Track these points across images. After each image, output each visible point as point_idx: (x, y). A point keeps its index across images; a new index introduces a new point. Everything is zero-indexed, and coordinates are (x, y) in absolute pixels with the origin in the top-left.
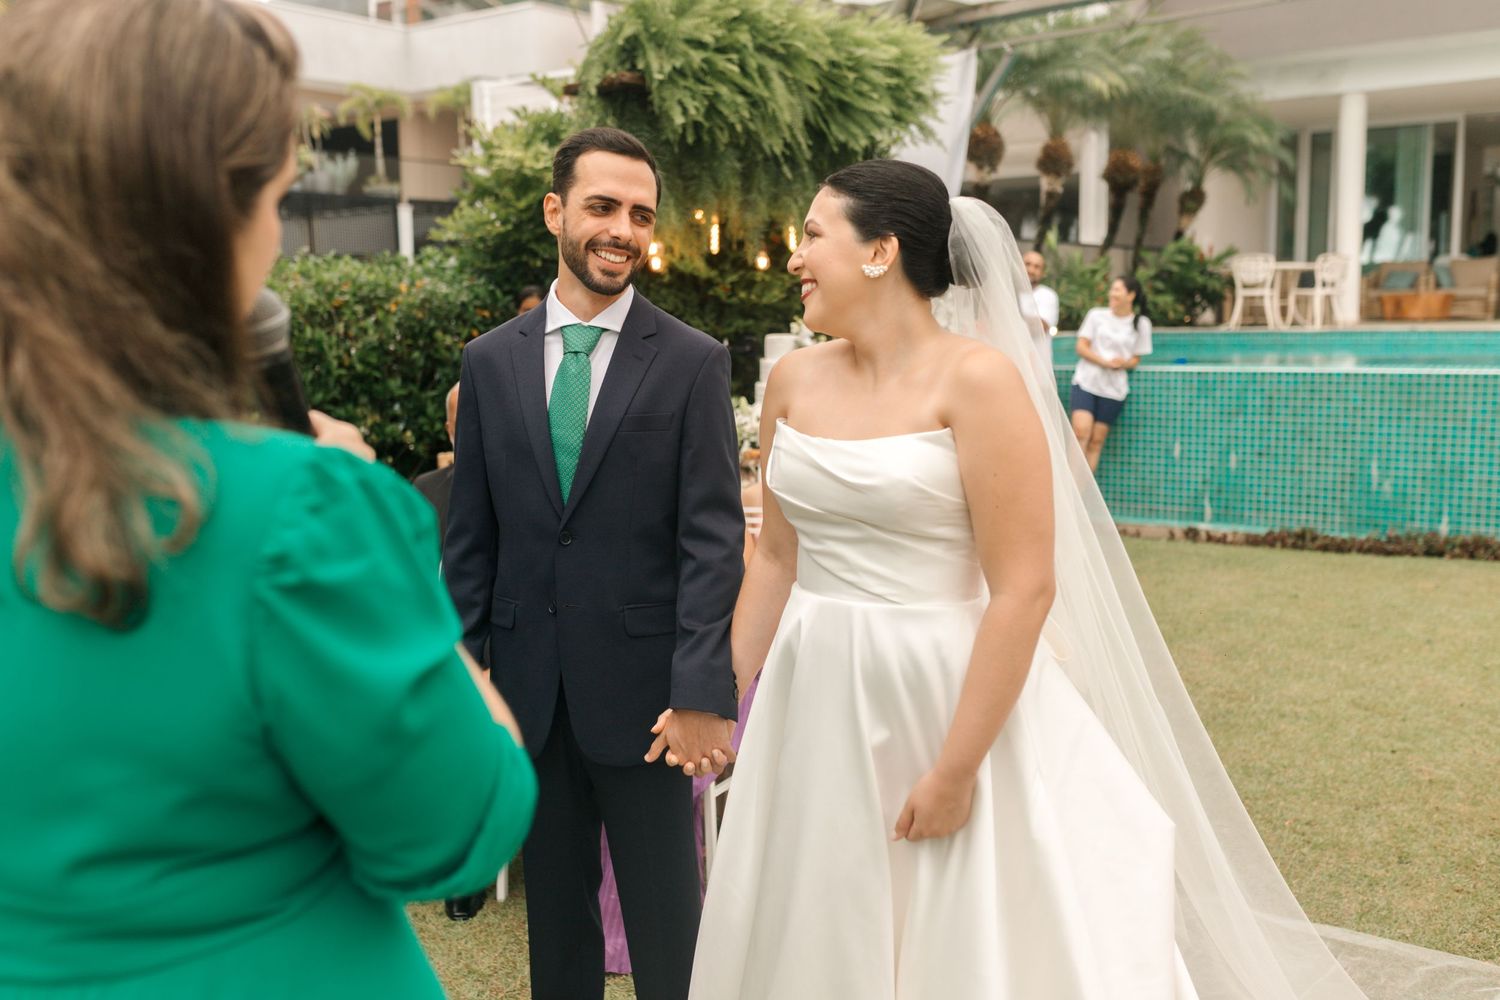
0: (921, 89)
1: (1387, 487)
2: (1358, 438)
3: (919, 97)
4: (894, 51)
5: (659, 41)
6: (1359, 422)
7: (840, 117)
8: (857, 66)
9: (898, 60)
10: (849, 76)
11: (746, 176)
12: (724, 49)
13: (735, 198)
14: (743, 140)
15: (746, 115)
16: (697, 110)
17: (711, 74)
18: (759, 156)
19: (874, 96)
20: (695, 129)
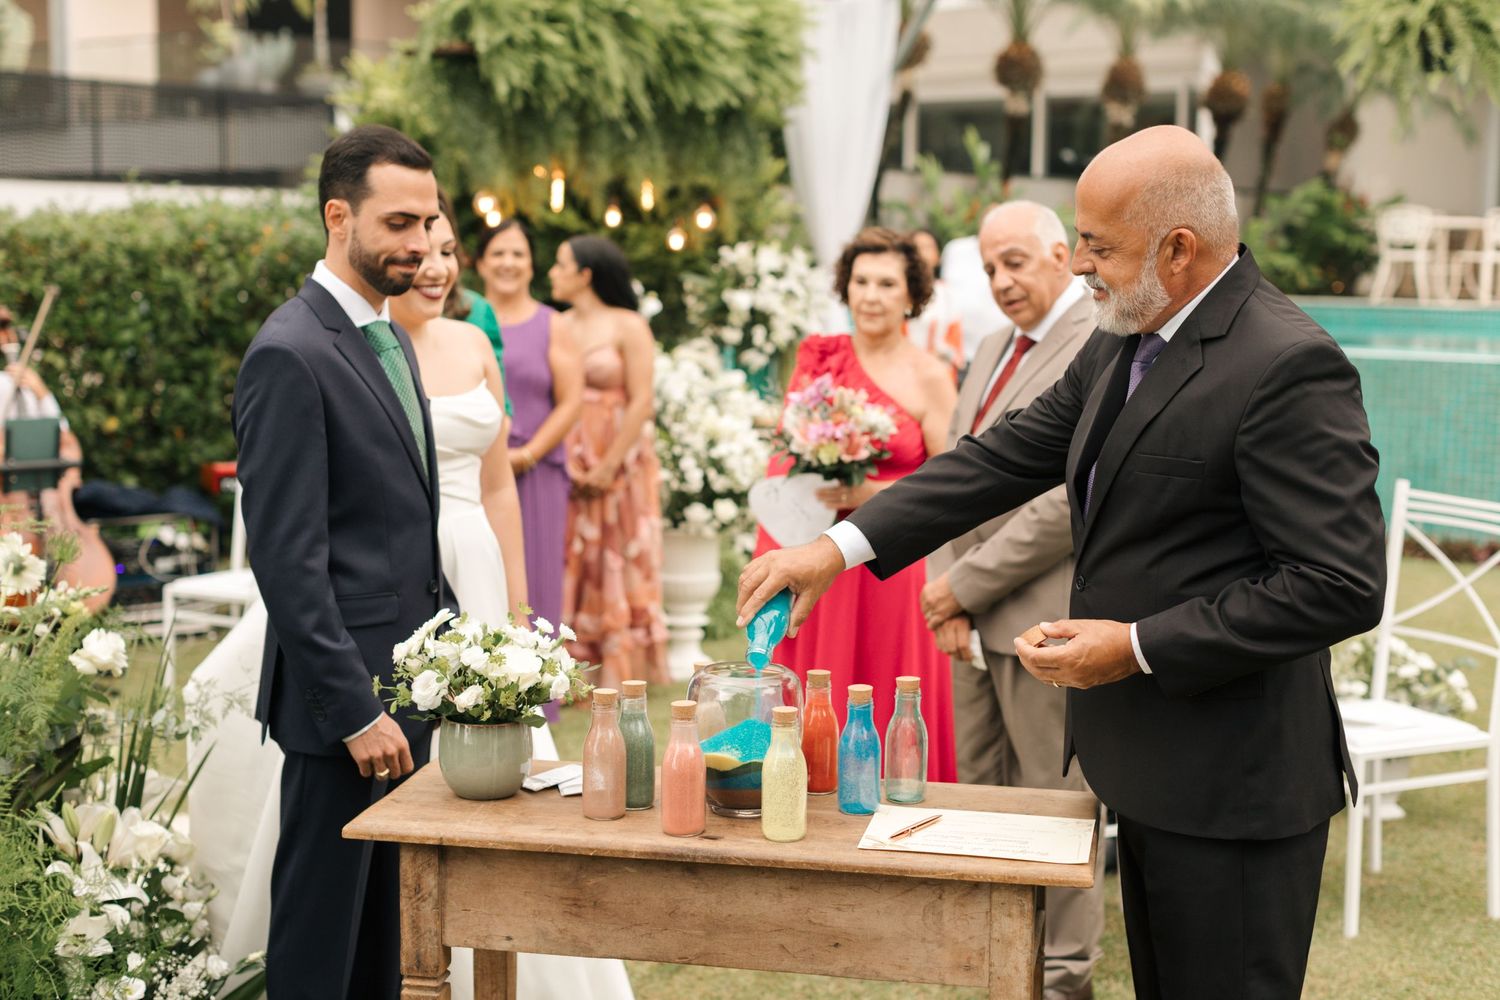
0: (785, 48)
3: (782, 56)
4: (747, 14)
5: (490, 13)
7: (689, 76)
8: (704, 31)
9: (754, 21)
10: (694, 39)
11: (585, 137)
12: (552, 19)
13: (572, 159)
14: (576, 103)
15: (573, 82)
16: (523, 78)
17: (538, 44)
18: (593, 118)
19: (721, 59)
20: (526, 95)
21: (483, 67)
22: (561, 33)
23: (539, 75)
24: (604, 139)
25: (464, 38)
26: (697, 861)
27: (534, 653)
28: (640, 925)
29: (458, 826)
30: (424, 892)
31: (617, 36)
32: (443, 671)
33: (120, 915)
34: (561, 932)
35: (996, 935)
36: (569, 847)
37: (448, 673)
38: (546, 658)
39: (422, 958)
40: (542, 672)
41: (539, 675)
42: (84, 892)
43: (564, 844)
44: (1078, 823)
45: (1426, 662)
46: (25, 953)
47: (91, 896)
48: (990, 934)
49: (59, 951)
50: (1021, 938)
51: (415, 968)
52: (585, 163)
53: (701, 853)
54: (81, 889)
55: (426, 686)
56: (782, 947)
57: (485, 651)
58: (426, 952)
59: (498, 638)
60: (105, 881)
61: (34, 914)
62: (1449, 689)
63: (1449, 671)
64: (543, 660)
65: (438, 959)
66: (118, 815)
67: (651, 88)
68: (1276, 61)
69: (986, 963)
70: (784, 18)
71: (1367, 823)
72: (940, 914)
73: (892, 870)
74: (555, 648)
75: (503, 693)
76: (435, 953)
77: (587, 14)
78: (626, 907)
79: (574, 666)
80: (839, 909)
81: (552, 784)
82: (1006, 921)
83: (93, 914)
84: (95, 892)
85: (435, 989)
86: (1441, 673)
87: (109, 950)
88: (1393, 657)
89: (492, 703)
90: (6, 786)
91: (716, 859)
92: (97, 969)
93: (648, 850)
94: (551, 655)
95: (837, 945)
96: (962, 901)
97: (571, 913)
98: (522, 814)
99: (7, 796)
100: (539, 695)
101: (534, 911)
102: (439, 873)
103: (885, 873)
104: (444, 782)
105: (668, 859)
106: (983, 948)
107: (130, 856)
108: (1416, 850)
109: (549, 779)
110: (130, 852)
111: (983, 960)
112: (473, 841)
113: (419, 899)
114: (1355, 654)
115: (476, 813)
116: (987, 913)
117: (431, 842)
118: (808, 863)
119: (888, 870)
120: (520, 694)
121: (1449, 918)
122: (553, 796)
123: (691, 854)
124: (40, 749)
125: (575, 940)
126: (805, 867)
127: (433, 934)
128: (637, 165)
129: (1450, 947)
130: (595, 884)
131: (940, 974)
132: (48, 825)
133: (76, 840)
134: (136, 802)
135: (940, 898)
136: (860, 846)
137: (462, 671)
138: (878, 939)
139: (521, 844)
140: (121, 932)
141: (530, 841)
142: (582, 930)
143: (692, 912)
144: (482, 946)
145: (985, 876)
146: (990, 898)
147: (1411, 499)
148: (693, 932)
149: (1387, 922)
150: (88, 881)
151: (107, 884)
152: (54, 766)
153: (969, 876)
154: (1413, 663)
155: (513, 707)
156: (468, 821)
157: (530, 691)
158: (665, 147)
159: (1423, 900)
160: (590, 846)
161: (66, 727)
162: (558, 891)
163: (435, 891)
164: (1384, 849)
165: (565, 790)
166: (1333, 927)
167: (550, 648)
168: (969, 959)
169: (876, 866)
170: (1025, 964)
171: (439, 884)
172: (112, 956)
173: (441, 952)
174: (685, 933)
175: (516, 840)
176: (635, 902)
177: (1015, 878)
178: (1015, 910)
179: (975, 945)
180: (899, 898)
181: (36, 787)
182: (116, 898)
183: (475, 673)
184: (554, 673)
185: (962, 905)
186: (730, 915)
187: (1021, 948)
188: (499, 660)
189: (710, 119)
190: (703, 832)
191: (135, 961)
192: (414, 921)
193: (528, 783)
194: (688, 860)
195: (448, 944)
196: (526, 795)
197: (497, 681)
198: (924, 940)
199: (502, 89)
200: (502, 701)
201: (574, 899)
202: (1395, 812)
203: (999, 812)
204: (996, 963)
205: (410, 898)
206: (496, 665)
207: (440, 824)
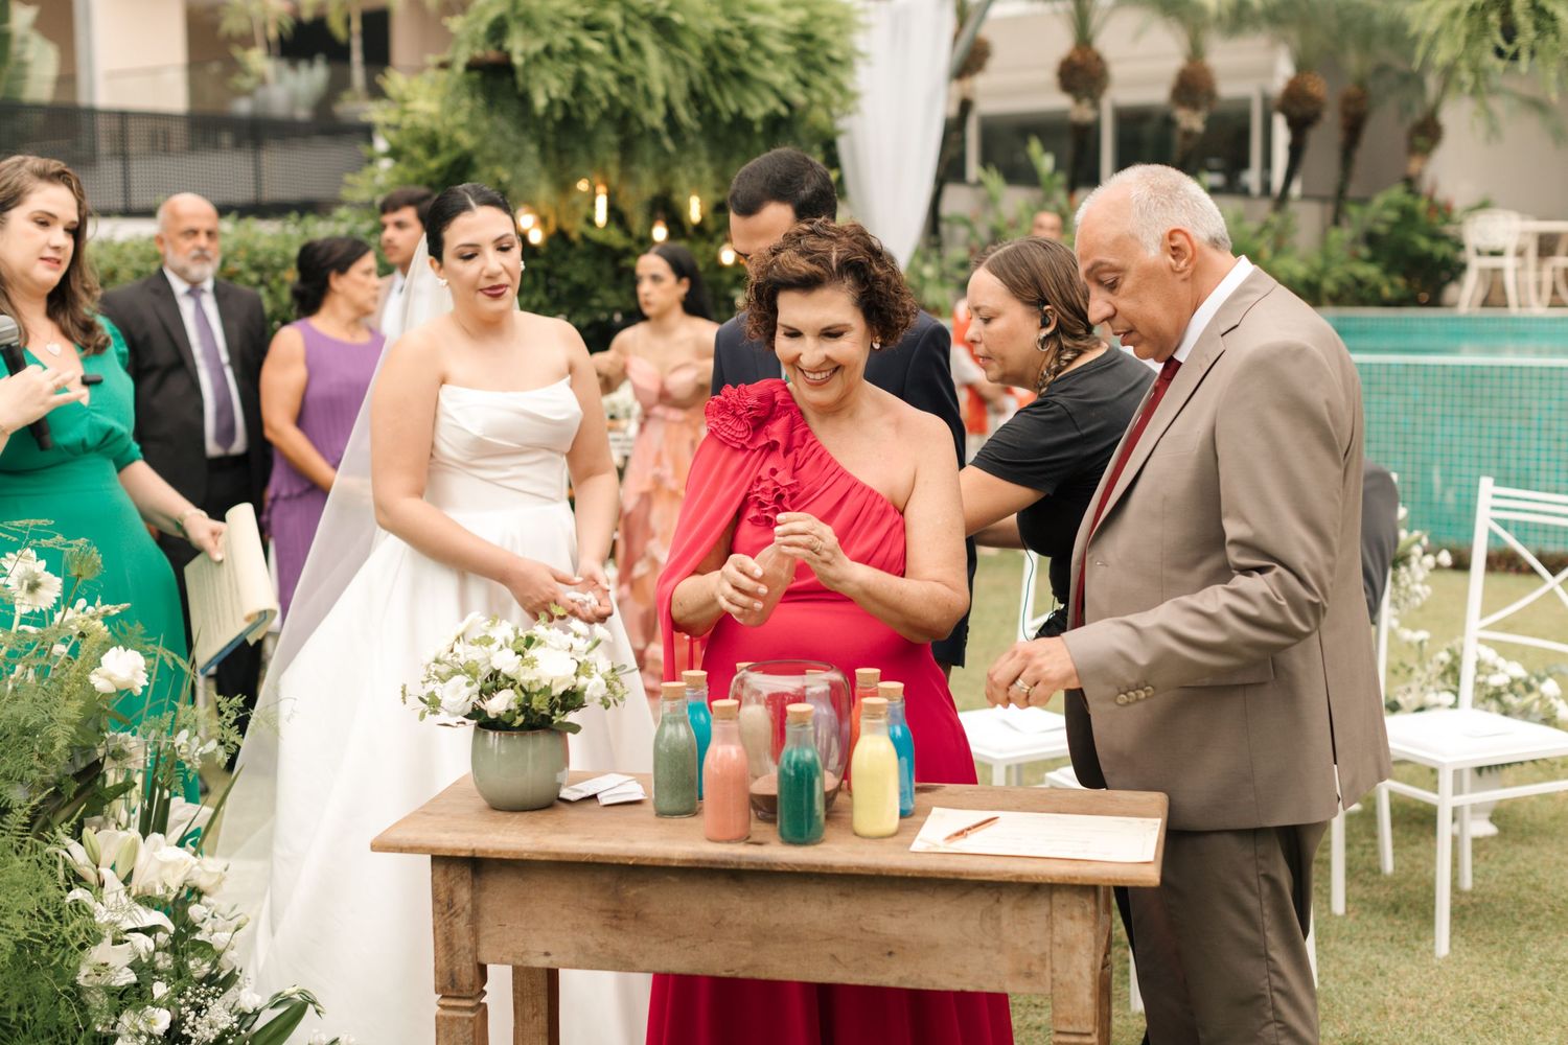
0: (836, 54)
1: (1450, 498)
2: (1419, 439)
3: (832, 60)
4: (797, 15)
6: (1420, 420)
7: (735, 83)
8: (751, 36)
9: (802, 25)
10: (742, 44)
11: (627, 149)
12: (590, 26)
13: (613, 171)
14: (618, 113)
15: (614, 90)
16: (560, 91)
17: (577, 52)
18: (637, 129)
19: (769, 64)
20: (565, 104)
21: (520, 78)
22: (599, 40)
23: (579, 85)
24: (648, 150)
25: (500, 48)
26: (743, 867)
27: (568, 655)
28: (684, 937)
29: (491, 836)
30: (457, 907)
31: (657, 43)
32: (474, 676)
33: (143, 943)
34: (601, 946)
35: (1057, 939)
36: (608, 856)
37: (479, 677)
38: (581, 660)
39: (456, 977)
40: (577, 675)
41: (574, 679)
42: (106, 919)
43: (602, 852)
44: (1143, 822)
45: (1517, 670)
46: (45, 983)
47: (113, 923)
48: (1051, 939)
49: (81, 980)
50: (1083, 942)
51: (449, 987)
52: (626, 175)
53: (745, 860)
54: (102, 916)
55: (456, 691)
56: (833, 957)
57: (517, 653)
58: (460, 969)
59: (530, 641)
60: (127, 907)
61: (56, 939)
62: (1542, 698)
63: (1541, 680)
64: (579, 663)
65: (474, 977)
66: (142, 840)
67: (696, 97)
68: (1353, 62)
69: (1048, 968)
70: (834, 20)
71: (1456, 841)
72: (998, 918)
73: (948, 872)
74: (590, 650)
75: (535, 696)
76: (471, 971)
77: (626, 20)
78: (669, 918)
79: (610, 668)
80: (891, 916)
81: (591, 793)
82: (1068, 924)
83: (116, 942)
84: (117, 919)
85: (472, 1009)
86: (1533, 681)
87: (133, 979)
88: (1479, 664)
89: (525, 709)
90: (25, 809)
91: (762, 865)
92: (121, 998)
93: (690, 857)
94: (586, 657)
95: (890, 953)
96: (1021, 904)
97: (611, 926)
98: (559, 824)
99: (26, 820)
100: (573, 699)
101: (573, 925)
102: (473, 887)
103: (939, 876)
104: (477, 794)
105: (712, 866)
106: (1044, 954)
107: (154, 882)
108: (1511, 867)
109: (587, 789)
110: (155, 878)
111: (1045, 966)
112: (506, 852)
113: (452, 915)
114: (1442, 663)
115: (510, 824)
116: (1047, 916)
117: (463, 854)
118: (858, 867)
119: (943, 872)
120: (553, 698)
121: (1545, 935)
122: (591, 806)
123: (735, 860)
124: (58, 773)
125: (616, 954)
126: (854, 871)
127: (467, 950)
128: (682, 178)
129: (1546, 964)
130: (636, 895)
131: (999, 983)
132: (69, 853)
133: (97, 866)
134: (162, 828)
135: (998, 901)
136: (913, 849)
137: (495, 675)
138: (935, 946)
139: (557, 854)
140: (145, 960)
141: (567, 851)
142: (622, 943)
143: (738, 922)
144: (519, 963)
145: (1044, 877)
146: (1051, 899)
147: (1495, 496)
148: (740, 943)
149: (1481, 940)
150: (111, 908)
151: (130, 911)
152: (74, 790)
153: (1028, 876)
154: (1503, 671)
155: (546, 712)
156: (502, 831)
157: (565, 694)
158: (712, 159)
159: (1517, 917)
160: (631, 854)
161: (87, 750)
162: (597, 903)
163: (469, 906)
164: (1474, 867)
165: (604, 800)
166: (1423, 947)
167: (585, 650)
168: (1030, 965)
169: (929, 869)
170: (1088, 970)
171: (472, 898)
172: (137, 985)
173: (477, 970)
174: (731, 945)
175: (551, 850)
176: (678, 913)
177: (1076, 878)
178: (1077, 912)
179: (1035, 951)
180: (955, 903)
181: (55, 813)
182: (140, 926)
183: (508, 679)
184: (590, 676)
185: (1022, 909)
186: (777, 925)
187: (1084, 952)
188: (531, 663)
189: (758, 128)
190: (748, 838)
191: (160, 989)
192: (447, 938)
193: (565, 793)
194: (732, 867)
195: (484, 961)
196: (563, 805)
197: (530, 683)
198: (982, 946)
199: (540, 102)
200: (535, 704)
201: (614, 911)
202: (1486, 829)
203: (1059, 812)
204: (1059, 969)
205: (443, 914)
206: (527, 668)
207: (472, 836)
